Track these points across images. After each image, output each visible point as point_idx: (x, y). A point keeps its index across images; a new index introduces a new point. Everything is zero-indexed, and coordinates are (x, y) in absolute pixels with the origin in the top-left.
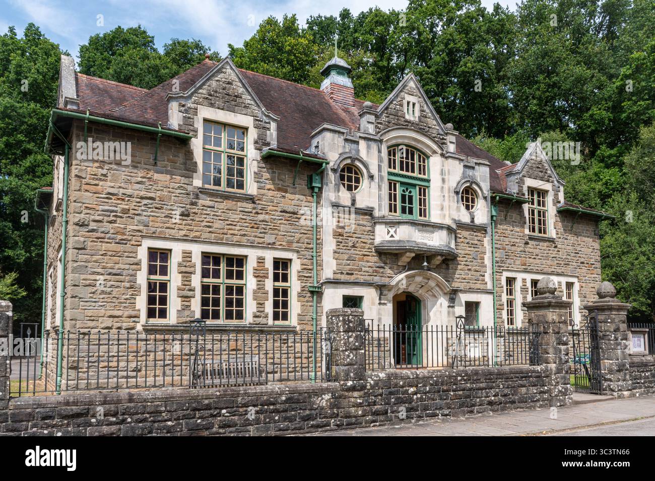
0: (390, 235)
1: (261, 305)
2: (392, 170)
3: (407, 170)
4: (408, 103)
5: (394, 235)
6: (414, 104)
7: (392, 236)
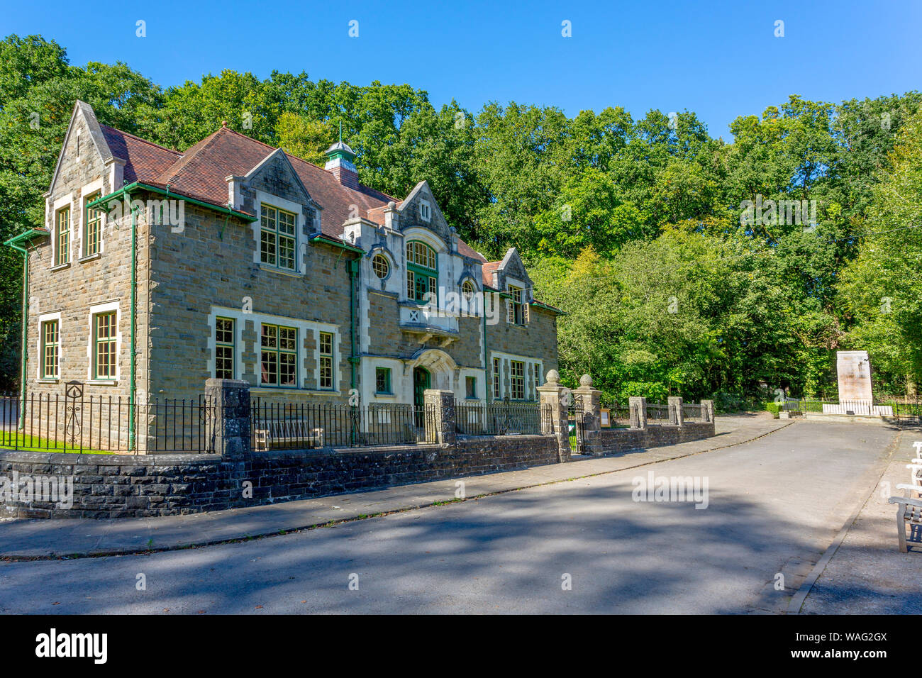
0: (412, 318)
1: (310, 372)
2: (409, 261)
3: (421, 263)
4: (423, 206)
5: (416, 318)
6: (427, 208)
7: (414, 319)
